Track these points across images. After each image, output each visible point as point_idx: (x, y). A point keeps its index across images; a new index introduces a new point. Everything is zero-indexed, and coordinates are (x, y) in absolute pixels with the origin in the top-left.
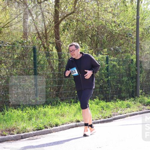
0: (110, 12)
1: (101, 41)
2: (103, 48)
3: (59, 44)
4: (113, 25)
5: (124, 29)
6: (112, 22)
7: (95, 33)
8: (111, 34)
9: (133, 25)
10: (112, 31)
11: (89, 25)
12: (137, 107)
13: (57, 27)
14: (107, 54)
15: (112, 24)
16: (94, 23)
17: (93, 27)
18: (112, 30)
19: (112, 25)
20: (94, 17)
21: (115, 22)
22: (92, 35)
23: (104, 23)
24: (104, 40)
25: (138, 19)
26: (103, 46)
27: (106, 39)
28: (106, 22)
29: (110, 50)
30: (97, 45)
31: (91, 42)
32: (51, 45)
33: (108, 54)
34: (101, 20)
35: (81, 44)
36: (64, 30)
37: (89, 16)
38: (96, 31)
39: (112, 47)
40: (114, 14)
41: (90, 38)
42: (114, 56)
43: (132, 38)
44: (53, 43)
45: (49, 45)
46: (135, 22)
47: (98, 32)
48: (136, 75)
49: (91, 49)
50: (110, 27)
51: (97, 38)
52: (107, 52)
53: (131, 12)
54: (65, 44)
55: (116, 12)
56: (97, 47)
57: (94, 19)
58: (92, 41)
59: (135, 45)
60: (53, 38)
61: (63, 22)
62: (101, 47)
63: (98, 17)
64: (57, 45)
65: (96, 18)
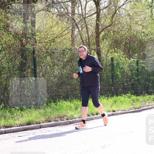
0: (140, 25)
1: (133, 48)
2: (134, 53)
3: (99, 50)
4: (143, 34)
5: (151, 38)
6: (142, 33)
7: (127, 42)
8: (141, 42)
10: (141, 40)
11: (124, 35)
13: (98, 36)
14: (137, 58)
15: (142, 34)
16: (127, 34)
17: (126, 37)
18: (141, 39)
19: (141, 35)
20: (127, 29)
21: (144, 32)
22: (125, 43)
23: (135, 33)
24: (135, 47)
26: (134, 52)
27: (137, 46)
28: (137, 32)
29: (140, 55)
30: (129, 51)
32: (93, 51)
33: (138, 58)
34: (133, 31)
35: (117, 50)
36: (103, 39)
37: (123, 27)
38: (128, 39)
39: (141, 52)
40: (143, 26)
41: (124, 45)
42: (143, 60)
44: (95, 50)
45: (91, 51)
47: (130, 40)
49: (125, 54)
50: (140, 37)
51: (129, 45)
52: (137, 56)
54: (104, 50)
55: (145, 24)
56: (129, 53)
58: (126, 48)
60: (95, 45)
61: (103, 33)
62: (133, 52)
63: (130, 29)
64: (97, 51)
65: (129, 29)
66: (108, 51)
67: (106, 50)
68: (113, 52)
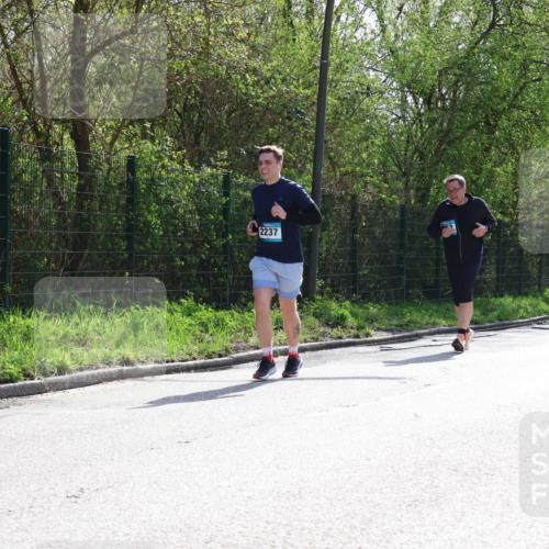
0: (242, 41)
1: (212, 125)
2: (217, 146)
3: (84, 124)
4: (250, 78)
5: (280, 95)
6: (247, 71)
7: (193, 101)
8: (242, 106)
9: (308, 85)
10: (245, 98)
11: (179, 73)
12: (307, 330)
14: (226, 167)
15: (247, 76)
16: (193, 70)
17: (189, 81)
18: (246, 94)
19: (246, 79)
20: (192, 51)
21: (255, 71)
22: (185, 104)
23: (222, 70)
24: (220, 122)
25: (324, 67)
26: (216, 142)
27: (228, 122)
28: (230, 67)
29: (238, 154)
30: (197, 136)
31: (182, 125)
32: (57, 128)
33: (230, 167)
34: (214, 63)
35: (152, 129)
37: (180, 45)
38: (197, 93)
39: (243, 146)
40: (253, 48)
41: (179, 115)
42: (246, 175)
43: (304, 125)
44: (64, 122)
45: (50, 127)
46: (314, 76)
47: (203, 98)
48: (310, 233)
49: (180, 149)
50: (241, 86)
51: (200, 116)
52: (227, 160)
53: (305, 46)
54: (100, 126)
55: (260, 40)
56: (198, 143)
57: (193, 57)
58: (186, 125)
59: (310, 145)
62: (211, 143)
63: (205, 53)
64: (75, 129)
65: (200, 54)
66: (118, 130)
67: (111, 127)
68: (135, 135)
